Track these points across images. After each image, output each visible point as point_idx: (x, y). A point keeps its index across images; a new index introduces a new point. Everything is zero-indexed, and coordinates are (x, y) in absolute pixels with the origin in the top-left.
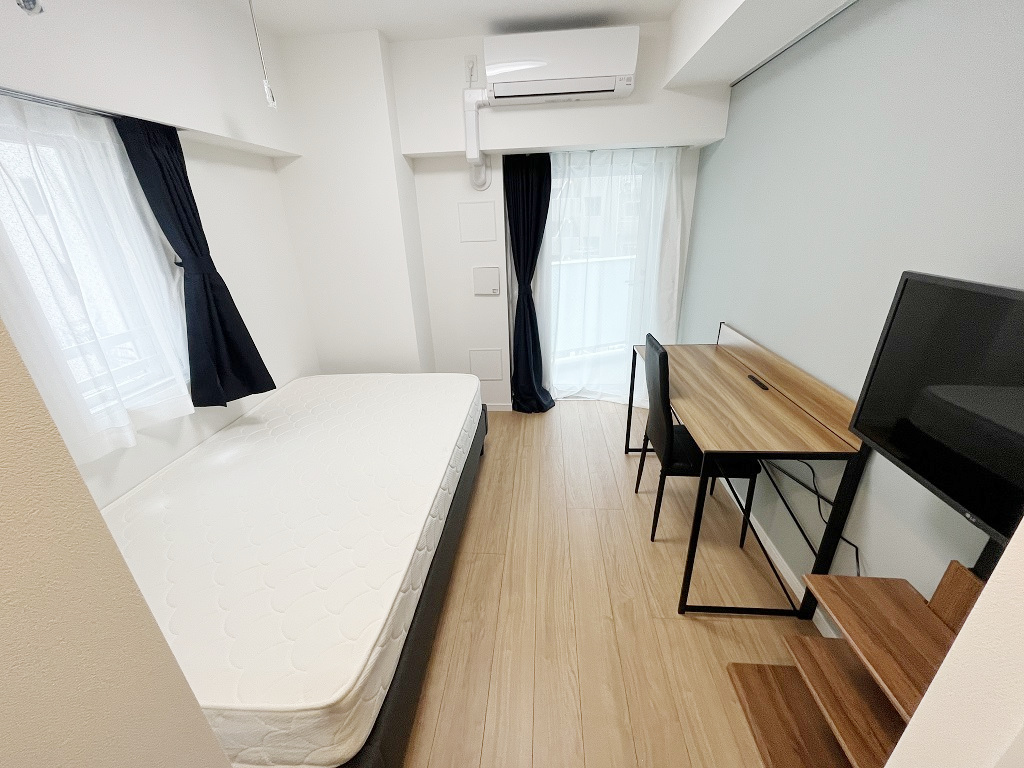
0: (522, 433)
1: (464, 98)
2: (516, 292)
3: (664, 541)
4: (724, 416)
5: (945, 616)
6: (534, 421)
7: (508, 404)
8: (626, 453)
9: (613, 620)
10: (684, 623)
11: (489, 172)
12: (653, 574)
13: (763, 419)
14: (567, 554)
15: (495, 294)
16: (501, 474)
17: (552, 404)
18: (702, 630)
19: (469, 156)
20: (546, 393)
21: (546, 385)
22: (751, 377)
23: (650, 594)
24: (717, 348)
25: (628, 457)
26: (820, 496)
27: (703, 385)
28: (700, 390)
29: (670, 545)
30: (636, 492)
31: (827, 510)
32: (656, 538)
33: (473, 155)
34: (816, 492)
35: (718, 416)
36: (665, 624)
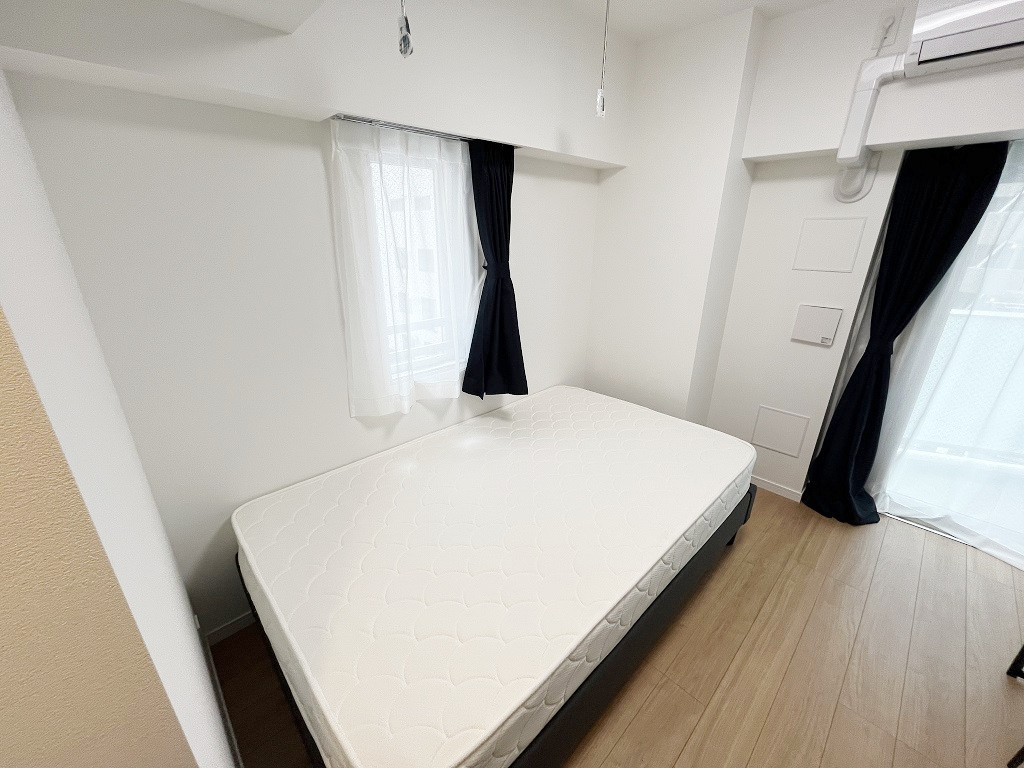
0: (803, 539)
1: (859, 73)
2: (863, 348)
7: (796, 492)
11: (871, 177)
15: (825, 344)
16: (746, 585)
17: (873, 518)
19: (841, 155)
20: (870, 502)
33: (850, 151)
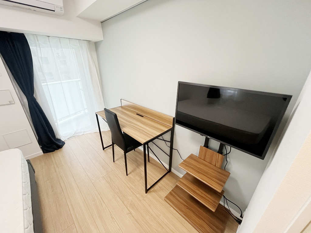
0: (54, 161)
3: (130, 173)
4: (140, 129)
5: (202, 158)
6: (57, 155)
7: (41, 152)
8: (104, 150)
9: (130, 213)
10: (148, 195)
12: (133, 187)
13: (149, 126)
14: (102, 201)
15: (11, 103)
16: (52, 186)
17: (63, 143)
18: (153, 194)
20: (59, 140)
21: (58, 137)
22: (137, 114)
23: (136, 194)
24: (122, 107)
25: (105, 150)
26: (165, 141)
27: (127, 121)
28: (128, 123)
29: (133, 173)
30: (114, 162)
31: (169, 144)
32: (128, 174)
34: (164, 140)
35: (138, 130)
36: (144, 200)
